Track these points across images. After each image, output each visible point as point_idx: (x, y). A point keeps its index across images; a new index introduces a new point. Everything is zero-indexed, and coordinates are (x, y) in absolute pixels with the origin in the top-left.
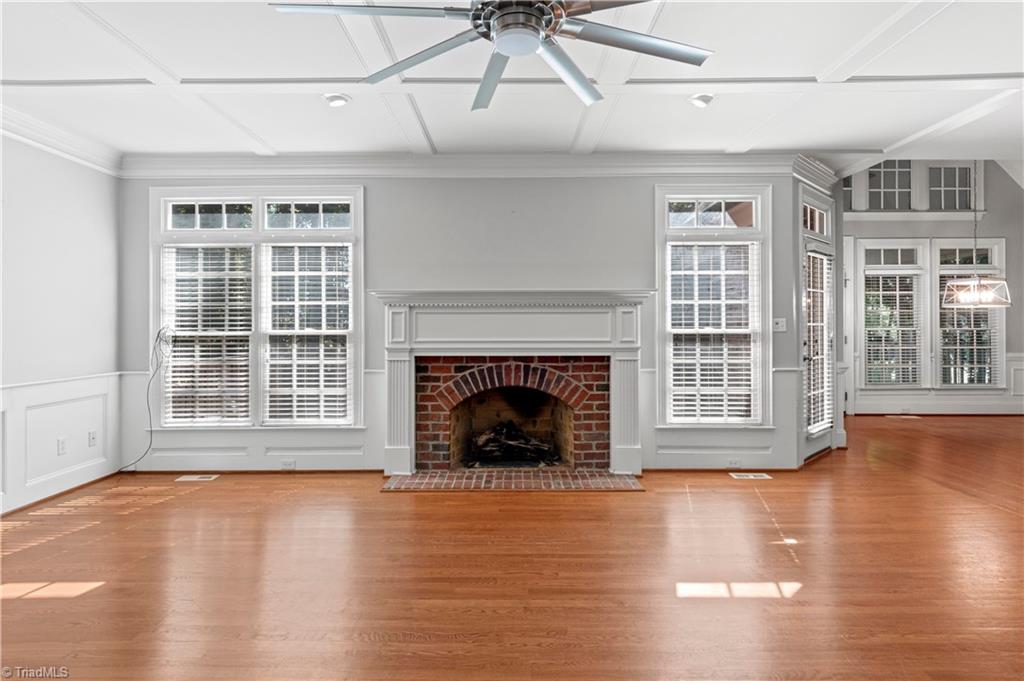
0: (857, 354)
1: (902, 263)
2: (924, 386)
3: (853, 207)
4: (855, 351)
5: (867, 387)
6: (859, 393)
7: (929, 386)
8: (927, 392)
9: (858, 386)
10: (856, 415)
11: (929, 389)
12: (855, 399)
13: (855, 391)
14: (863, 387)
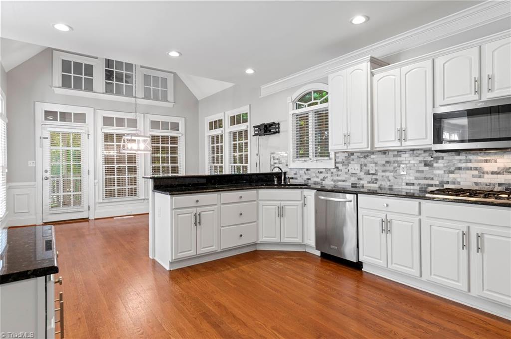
0: (96, 181)
1: (127, 127)
2: (140, 198)
3: (94, 89)
4: (95, 179)
5: (104, 201)
6: (98, 205)
7: (143, 198)
8: (142, 201)
9: (97, 201)
10: (95, 219)
11: (144, 199)
12: (95, 209)
13: (95, 204)
14: (101, 201)
